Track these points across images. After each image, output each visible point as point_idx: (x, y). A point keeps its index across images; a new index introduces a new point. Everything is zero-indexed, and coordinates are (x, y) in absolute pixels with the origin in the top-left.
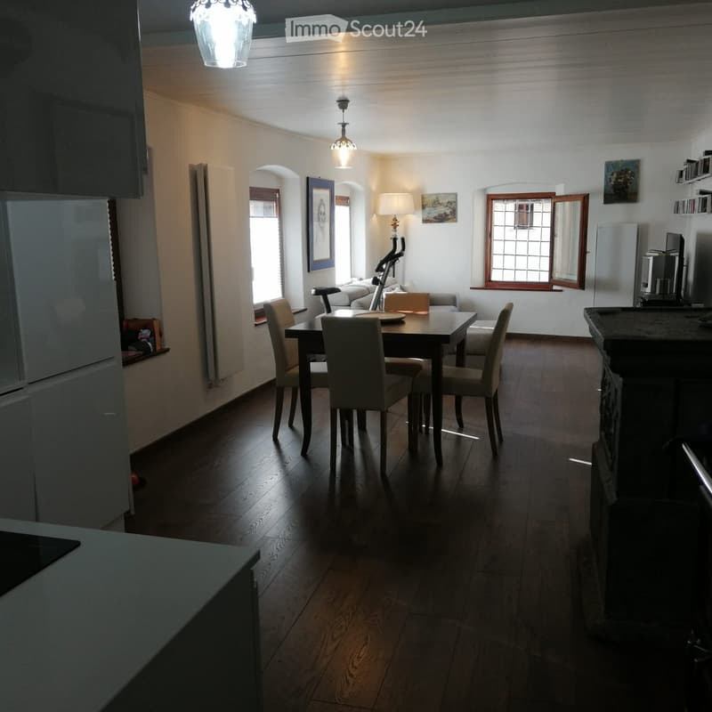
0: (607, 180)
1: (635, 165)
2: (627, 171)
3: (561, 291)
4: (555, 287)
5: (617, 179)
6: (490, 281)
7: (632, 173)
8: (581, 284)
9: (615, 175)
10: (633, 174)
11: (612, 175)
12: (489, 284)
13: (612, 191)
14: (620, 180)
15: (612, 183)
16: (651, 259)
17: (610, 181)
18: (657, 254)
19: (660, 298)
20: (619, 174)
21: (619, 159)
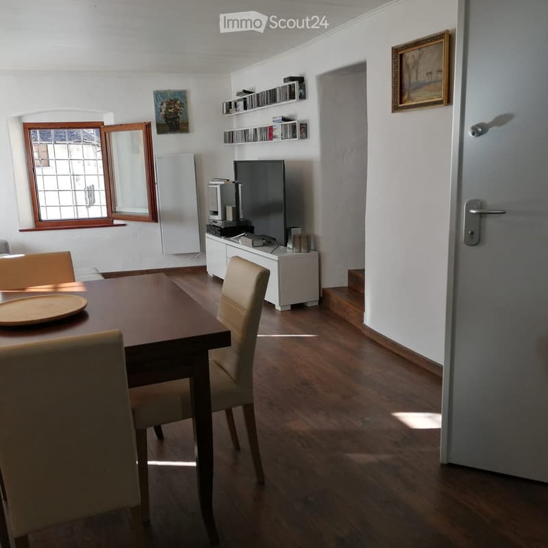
0: (158, 111)
1: (183, 95)
2: (176, 101)
3: (124, 225)
4: (116, 222)
5: (167, 109)
6: (40, 220)
7: (181, 103)
8: (154, 216)
9: (165, 105)
10: (182, 105)
11: (162, 104)
12: (40, 225)
13: (164, 121)
14: (170, 110)
15: (163, 113)
16: (218, 187)
17: (161, 111)
18: (223, 183)
19: (235, 225)
20: (169, 104)
21: (167, 89)
